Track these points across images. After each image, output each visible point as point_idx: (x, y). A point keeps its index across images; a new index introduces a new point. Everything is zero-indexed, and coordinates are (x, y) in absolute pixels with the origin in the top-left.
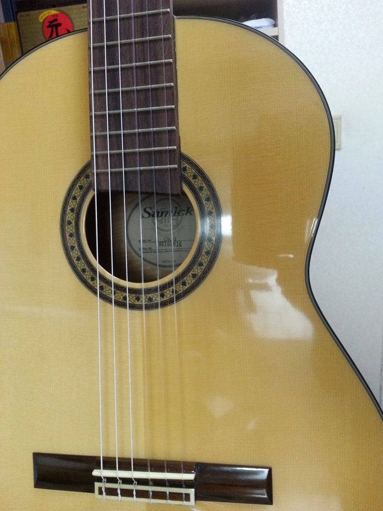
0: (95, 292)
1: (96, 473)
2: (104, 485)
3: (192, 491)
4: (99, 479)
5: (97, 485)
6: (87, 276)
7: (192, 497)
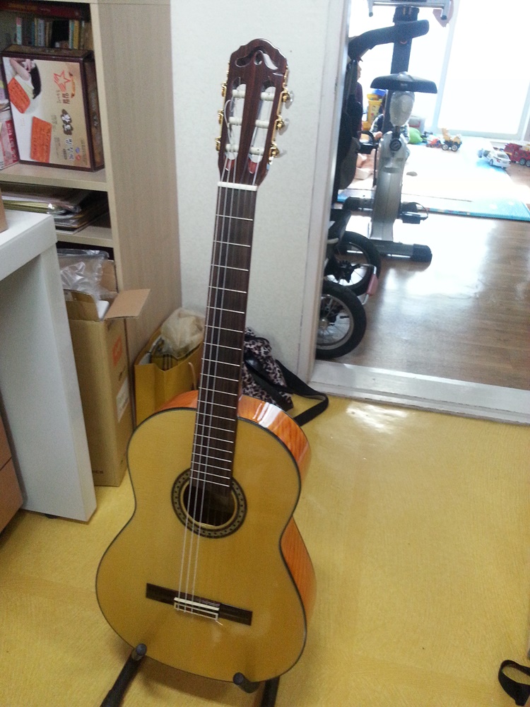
0: (184, 524)
1: (176, 599)
2: (179, 605)
3: (217, 614)
4: (177, 602)
5: (176, 604)
6: (182, 516)
7: (217, 617)
